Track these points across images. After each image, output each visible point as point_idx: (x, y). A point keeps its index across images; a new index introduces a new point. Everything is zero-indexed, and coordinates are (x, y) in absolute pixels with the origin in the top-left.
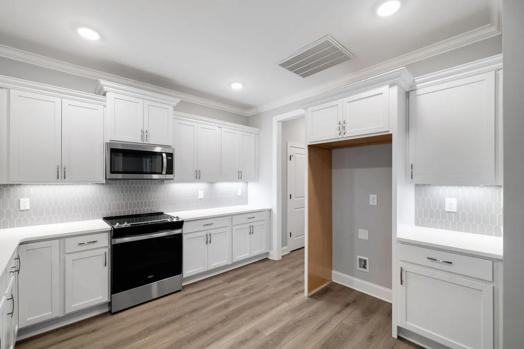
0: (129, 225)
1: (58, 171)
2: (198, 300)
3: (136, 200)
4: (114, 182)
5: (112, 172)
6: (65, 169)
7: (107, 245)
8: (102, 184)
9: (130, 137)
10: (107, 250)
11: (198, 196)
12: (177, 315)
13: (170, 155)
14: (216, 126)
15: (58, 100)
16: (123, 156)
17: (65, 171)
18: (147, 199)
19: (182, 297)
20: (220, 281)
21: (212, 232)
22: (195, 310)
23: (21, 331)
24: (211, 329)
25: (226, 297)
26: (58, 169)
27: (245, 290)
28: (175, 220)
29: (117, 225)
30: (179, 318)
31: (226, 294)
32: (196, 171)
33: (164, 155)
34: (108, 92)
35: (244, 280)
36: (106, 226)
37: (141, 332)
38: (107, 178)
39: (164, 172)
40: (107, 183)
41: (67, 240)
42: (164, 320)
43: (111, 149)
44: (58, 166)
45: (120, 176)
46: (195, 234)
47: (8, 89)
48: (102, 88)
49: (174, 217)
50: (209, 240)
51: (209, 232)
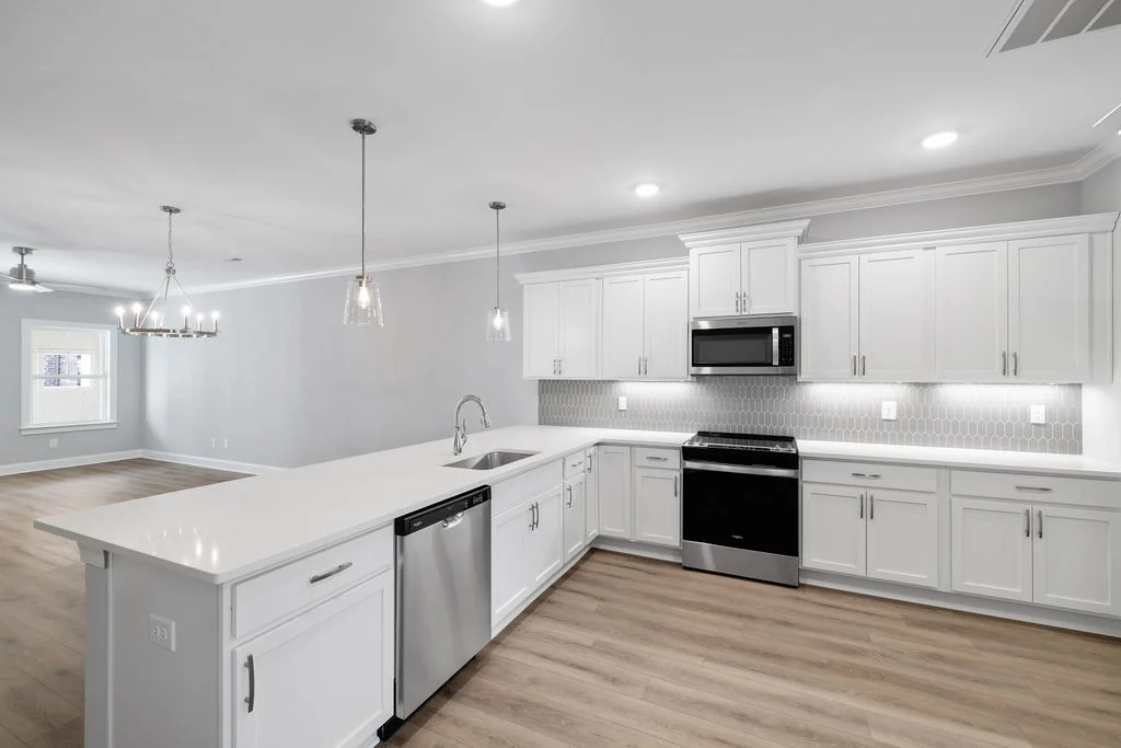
0: (706, 445)
1: (640, 364)
2: (810, 615)
3: (746, 409)
5: (694, 365)
6: (646, 361)
7: (679, 468)
9: (719, 309)
10: (678, 475)
11: (879, 413)
12: (753, 611)
13: (788, 330)
14: (917, 248)
15: (640, 278)
17: (646, 365)
18: (771, 410)
19: (785, 597)
20: (897, 612)
21: (878, 494)
22: (786, 624)
23: (599, 538)
24: (780, 657)
25: (868, 641)
26: (640, 361)
27: (937, 657)
28: (783, 450)
30: (751, 617)
31: (874, 637)
32: (855, 358)
33: (775, 332)
34: (692, 248)
35: (967, 641)
37: (692, 603)
38: (690, 373)
39: (776, 363)
41: (638, 449)
42: (730, 607)
43: (694, 331)
44: (641, 358)
46: (835, 488)
48: (683, 245)
51: (870, 492)
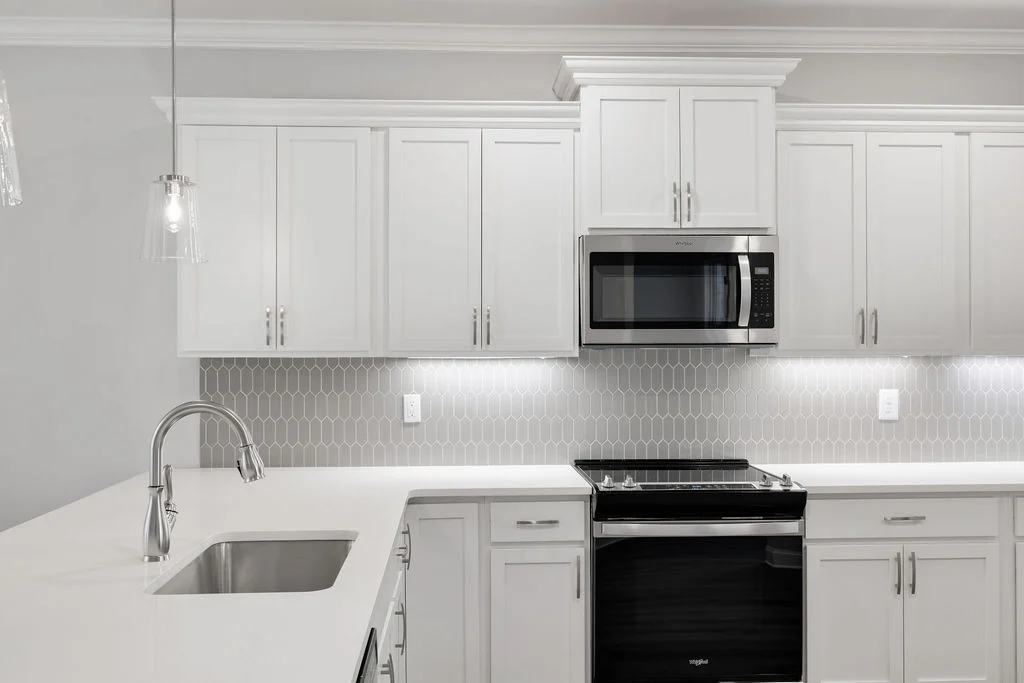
0: (637, 486)
1: (475, 323)
3: (663, 413)
4: (600, 353)
5: (594, 325)
6: (488, 316)
7: (583, 539)
8: (573, 360)
10: (582, 553)
11: (875, 410)
13: (763, 261)
14: (948, 130)
15: (473, 135)
16: (637, 274)
17: (488, 324)
21: (921, 550)
26: (475, 317)
28: (777, 487)
29: (606, 483)
32: (862, 313)
33: (744, 262)
34: (585, 86)
36: (581, 483)
38: (584, 342)
39: (744, 321)
40: (583, 357)
41: (495, 507)
43: (593, 255)
44: (475, 311)
45: (626, 335)
47: (386, 129)
48: (569, 77)
49: (776, 478)
50: (907, 580)
51: (910, 548)
